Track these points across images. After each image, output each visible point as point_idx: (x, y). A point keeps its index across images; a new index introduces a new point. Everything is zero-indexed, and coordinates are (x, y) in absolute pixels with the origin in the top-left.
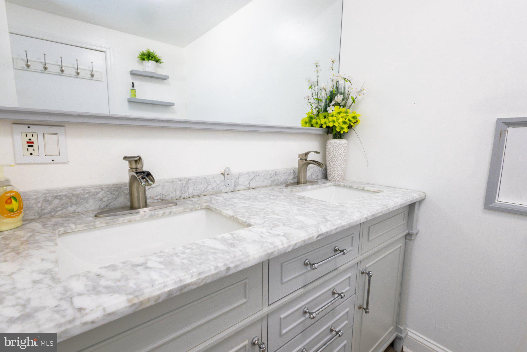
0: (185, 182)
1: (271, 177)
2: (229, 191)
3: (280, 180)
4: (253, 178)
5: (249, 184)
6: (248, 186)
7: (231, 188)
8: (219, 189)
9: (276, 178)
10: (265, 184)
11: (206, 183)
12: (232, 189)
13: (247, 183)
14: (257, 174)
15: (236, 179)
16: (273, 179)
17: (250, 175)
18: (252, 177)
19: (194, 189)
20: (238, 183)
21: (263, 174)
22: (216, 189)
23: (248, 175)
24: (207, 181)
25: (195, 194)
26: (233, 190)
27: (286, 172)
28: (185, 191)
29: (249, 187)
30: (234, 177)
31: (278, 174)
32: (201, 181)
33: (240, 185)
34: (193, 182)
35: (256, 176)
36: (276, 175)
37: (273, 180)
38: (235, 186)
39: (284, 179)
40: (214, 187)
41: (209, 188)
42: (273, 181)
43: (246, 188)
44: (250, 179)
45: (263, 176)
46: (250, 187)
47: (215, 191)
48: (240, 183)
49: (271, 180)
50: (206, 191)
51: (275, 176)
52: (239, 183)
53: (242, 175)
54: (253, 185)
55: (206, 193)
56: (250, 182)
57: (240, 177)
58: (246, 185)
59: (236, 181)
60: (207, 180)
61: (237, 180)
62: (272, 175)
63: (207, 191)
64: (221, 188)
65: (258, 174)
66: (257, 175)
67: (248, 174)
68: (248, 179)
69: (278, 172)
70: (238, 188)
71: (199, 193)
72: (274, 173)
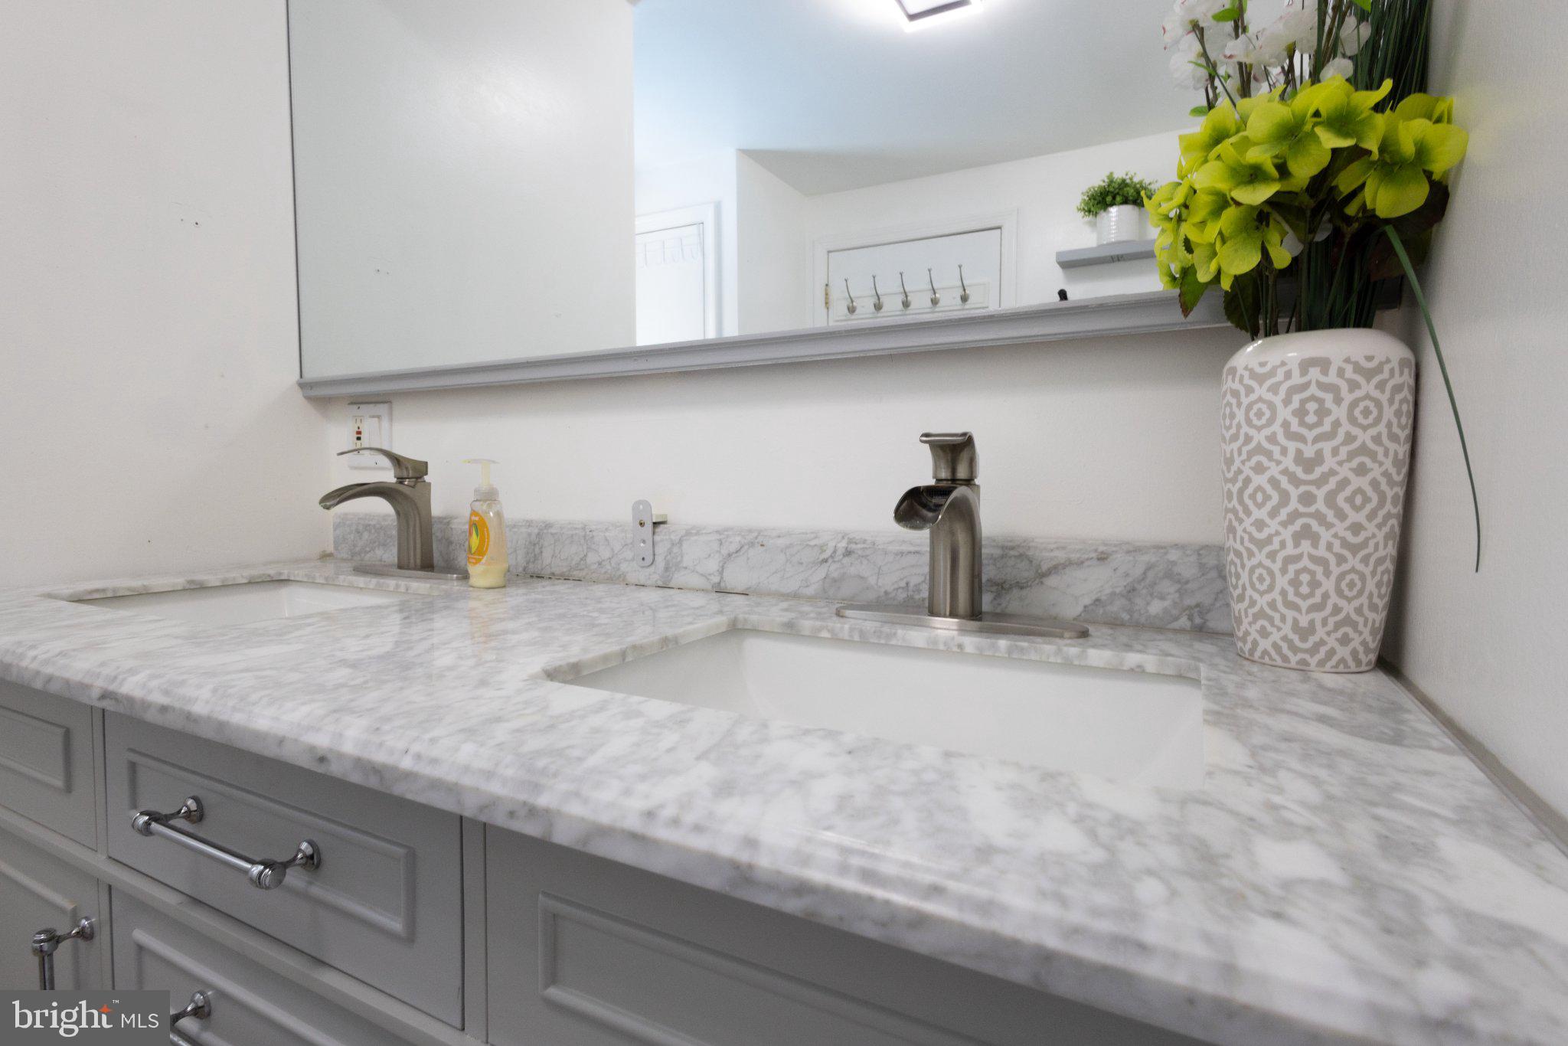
0: (536, 531)
1: (825, 561)
2: (649, 582)
3: (872, 581)
4: (737, 552)
5: (721, 572)
6: (716, 579)
7: (655, 573)
8: (619, 569)
9: (852, 571)
10: (791, 586)
11: (582, 541)
12: (656, 578)
13: (713, 565)
14: (756, 538)
15: (673, 544)
16: (834, 569)
17: (728, 536)
18: (733, 548)
19: (553, 556)
20: (679, 559)
21: (781, 542)
22: (609, 568)
23: (718, 537)
24: (585, 537)
25: (557, 571)
26: (660, 583)
27: (912, 549)
28: (535, 555)
29: (719, 583)
30: (667, 537)
31: (860, 553)
32: (572, 535)
33: (686, 568)
34: (552, 534)
35: (752, 544)
36: (848, 553)
37: (835, 575)
38: (667, 569)
39: (903, 584)
40: (604, 561)
41: (592, 558)
42: (835, 581)
43: (709, 587)
44: (724, 552)
45: (782, 551)
46: (722, 584)
47: (606, 573)
48: (687, 561)
49: (821, 572)
50: (583, 567)
51: (846, 560)
52: (681, 561)
53: (698, 533)
54: (737, 576)
55: (584, 574)
56: (723, 566)
57: (685, 538)
58: (710, 575)
59: (670, 552)
60: (588, 533)
61: (675, 550)
62: (829, 553)
63: (586, 567)
64: (624, 567)
65: (760, 539)
66: (755, 540)
67: (720, 534)
68: (717, 551)
69: (865, 541)
70: (679, 579)
71: (565, 570)
72: (843, 544)
